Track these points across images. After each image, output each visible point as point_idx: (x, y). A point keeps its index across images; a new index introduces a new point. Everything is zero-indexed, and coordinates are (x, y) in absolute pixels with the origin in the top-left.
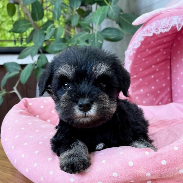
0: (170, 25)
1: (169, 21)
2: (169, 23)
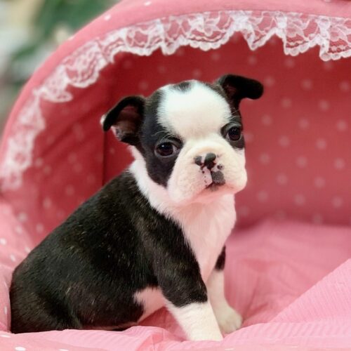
0: (223, 31)
1: (217, 20)
2: (221, 25)
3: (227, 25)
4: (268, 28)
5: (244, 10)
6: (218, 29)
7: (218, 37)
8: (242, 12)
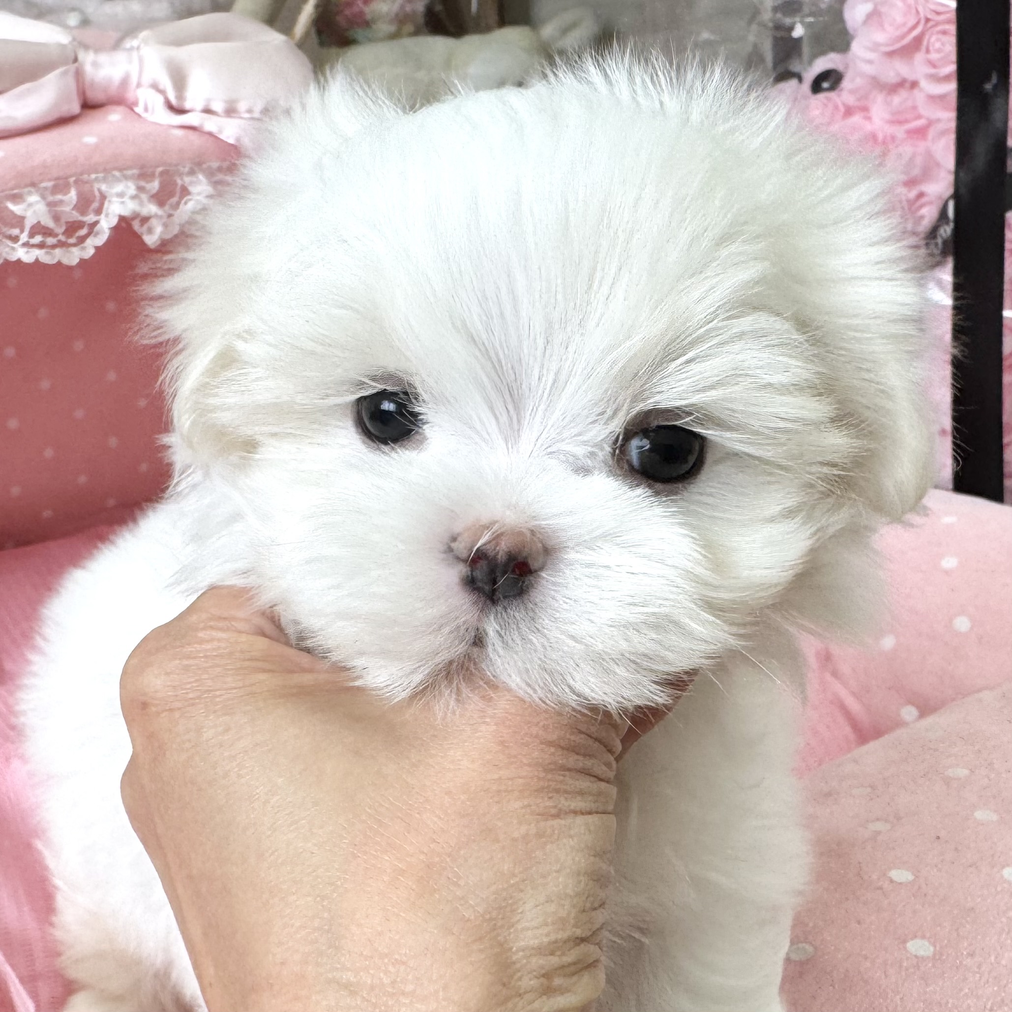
3: (95, 205)
4: (174, 200)
5: (121, 170)
6: (76, 216)
7: (83, 232)
8: (117, 173)
